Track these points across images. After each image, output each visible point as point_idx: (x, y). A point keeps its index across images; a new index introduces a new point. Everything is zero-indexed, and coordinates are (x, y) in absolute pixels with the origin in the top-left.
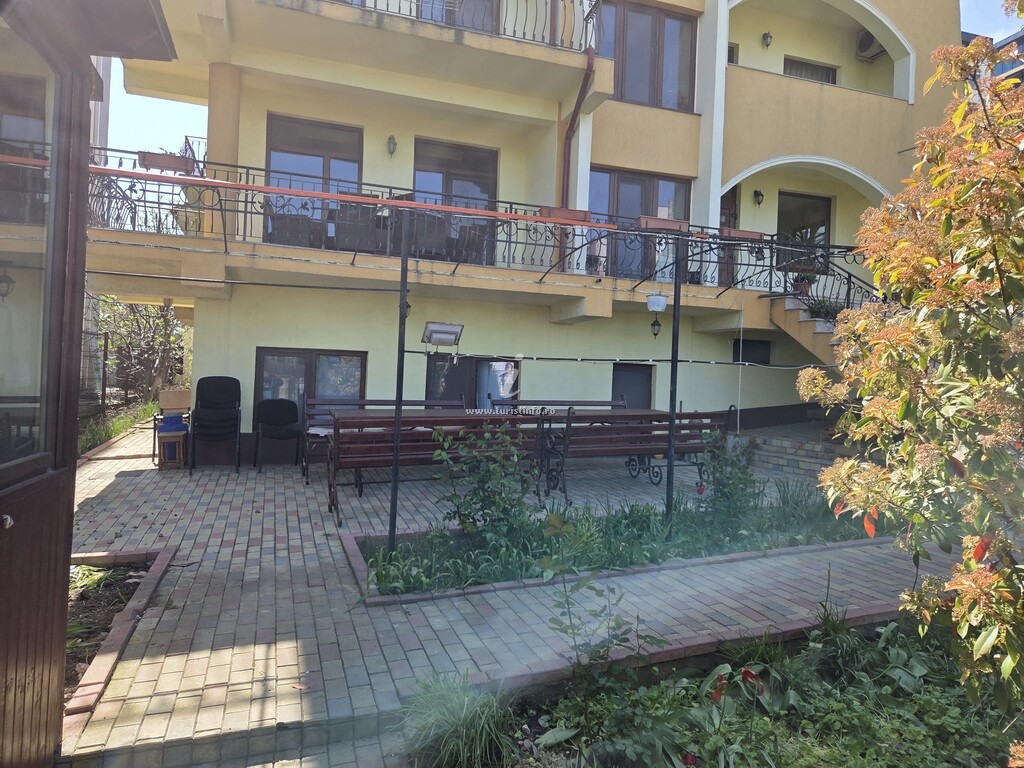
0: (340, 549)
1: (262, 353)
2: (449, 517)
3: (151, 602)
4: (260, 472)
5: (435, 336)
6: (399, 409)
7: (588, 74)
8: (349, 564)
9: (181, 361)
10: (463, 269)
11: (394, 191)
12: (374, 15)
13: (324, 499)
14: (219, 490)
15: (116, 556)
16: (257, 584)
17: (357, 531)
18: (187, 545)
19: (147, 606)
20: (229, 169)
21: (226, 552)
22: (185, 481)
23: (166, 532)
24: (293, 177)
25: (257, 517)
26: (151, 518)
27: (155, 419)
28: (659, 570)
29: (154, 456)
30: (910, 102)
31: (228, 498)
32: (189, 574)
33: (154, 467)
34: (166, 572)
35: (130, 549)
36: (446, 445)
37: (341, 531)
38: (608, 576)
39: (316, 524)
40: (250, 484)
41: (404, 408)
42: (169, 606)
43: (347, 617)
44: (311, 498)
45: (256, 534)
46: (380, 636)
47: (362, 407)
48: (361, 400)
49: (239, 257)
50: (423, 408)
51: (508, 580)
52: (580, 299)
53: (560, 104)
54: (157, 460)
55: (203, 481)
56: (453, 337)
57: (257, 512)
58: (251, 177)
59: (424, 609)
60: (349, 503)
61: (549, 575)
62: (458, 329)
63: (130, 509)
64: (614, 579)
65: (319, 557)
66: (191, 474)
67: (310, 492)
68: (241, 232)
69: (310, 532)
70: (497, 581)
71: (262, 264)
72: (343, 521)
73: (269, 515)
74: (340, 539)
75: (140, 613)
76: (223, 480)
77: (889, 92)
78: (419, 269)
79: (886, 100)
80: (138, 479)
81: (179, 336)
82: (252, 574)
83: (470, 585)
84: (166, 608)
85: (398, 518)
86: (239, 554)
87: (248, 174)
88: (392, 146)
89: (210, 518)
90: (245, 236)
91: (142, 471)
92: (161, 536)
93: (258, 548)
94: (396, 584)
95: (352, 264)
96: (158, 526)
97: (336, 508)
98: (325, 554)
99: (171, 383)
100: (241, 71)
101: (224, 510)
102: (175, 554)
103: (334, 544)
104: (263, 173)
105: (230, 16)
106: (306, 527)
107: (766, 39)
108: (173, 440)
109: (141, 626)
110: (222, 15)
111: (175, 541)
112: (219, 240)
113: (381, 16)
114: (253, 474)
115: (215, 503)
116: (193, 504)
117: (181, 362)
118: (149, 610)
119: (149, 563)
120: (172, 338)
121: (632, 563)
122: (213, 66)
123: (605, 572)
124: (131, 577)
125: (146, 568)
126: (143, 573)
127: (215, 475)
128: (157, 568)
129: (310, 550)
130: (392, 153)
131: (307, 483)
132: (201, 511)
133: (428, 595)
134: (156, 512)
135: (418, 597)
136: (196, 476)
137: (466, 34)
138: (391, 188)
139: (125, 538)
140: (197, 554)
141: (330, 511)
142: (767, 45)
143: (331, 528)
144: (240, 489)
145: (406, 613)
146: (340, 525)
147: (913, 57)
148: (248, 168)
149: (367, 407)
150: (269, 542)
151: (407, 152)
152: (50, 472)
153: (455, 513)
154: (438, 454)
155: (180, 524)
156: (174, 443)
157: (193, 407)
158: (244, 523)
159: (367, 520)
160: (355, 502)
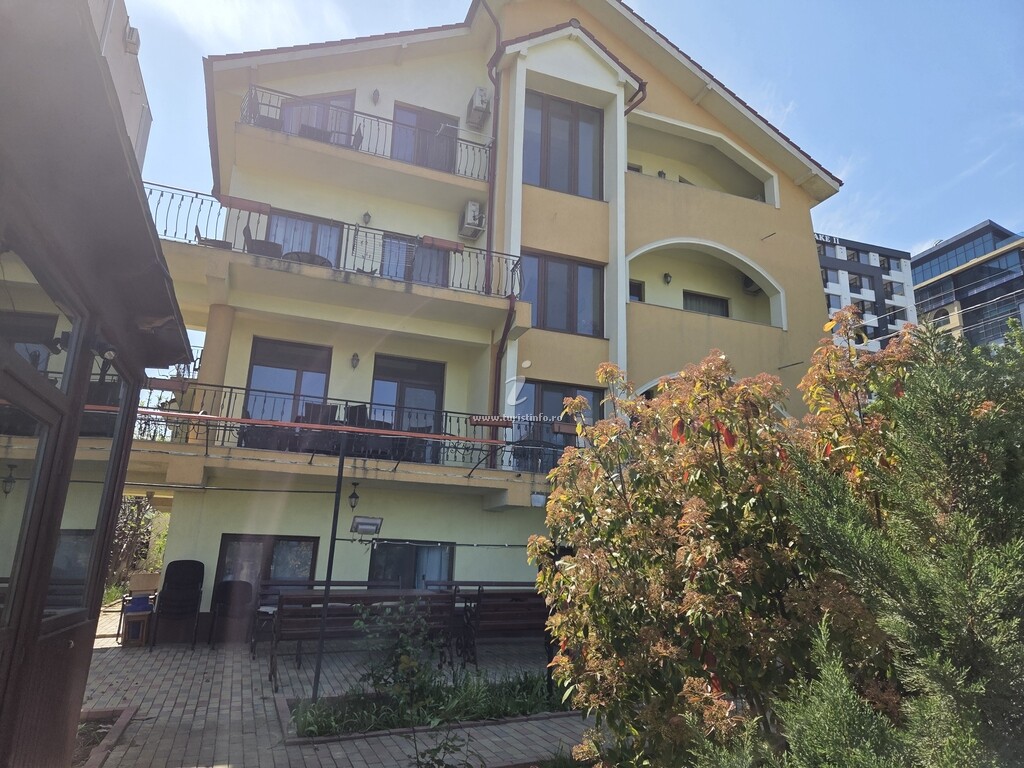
0: (273, 708)
1: (228, 540)
2: (364, 678)
3: (119, 741)
4: (213, 649)
5: (360, 527)
6: (327, 589)
7: (511, 314)
8: (278, 718)
9: (147, 545)
10: (403, 466)
11: (349, 404)
12: (343, 273)
13: (266, 670)
14: (175, 664)
15: (89, 713)
16: (203, 732)
17: (290, 695)
18: (145, 707)
19: (116, 744)
20: (216, 388)
21: (178, 712)
22: (145, 657)
23: (129, 695)
24: (269, 394)
25: (207, 685)
26: (115, 686)
27: (124, 600)
28: (527, 720)
29: (118, 635)
30: (785, 329)
31: (182, 670)
32: (147, 725)
33: (117, 645)
34: (129, 723)
35: (100, 708)
36: (364, 616)
37: (276, 695)
38: (484, 725)
39: (256, 690)
40: (204, 659)
41: (332, 588)
42: (133, 744)
43: (269, 752)
44: (255, 670)
45: (204, 697)
46: (292, 762)
47: (311, 587)
48: (311, 582)
49: (216, 459)
50: (366, 588)
51: (404, 727)
52: (504, 490)
53: (493, 332)
54: (120, 640)
55: (161, 657)
56: (374, 528)
57: (208, 681)
58: (233, 395)
59: (331, 747)
60: (286, 673)
61: (435, 723)
62: (379, 522)
63: (98, 678)
64: (488, 727)
65: (254, 714)
66: (151, 651)
67: (255, 666)
68: (220, 439)
69: (250, 696)
70: (393, 727)
71: (234, 464)
72: (280, 688)
73: (217, 683)
74: (275, 701)
75: (111, 748)
76: (180, 655)
77: (767, 321)
78: (367, 466)
79: (764, 328)
80: (104, 655)
81: (148, 521)
82: (199, 725)
83: (370, 730)
84: (131, 746)
85: (322, 675)
86: (189, 712)
87: (231, 393)
88: (355, 361)
89: (166, 686)
90: (223, 441)
91: (107, 649)
92: (125, 699)
93: (205, 708)
94: (311, 728)
95: (310, 463)
96: (122, 691)
97: (275, 676)
98: (261, 712)
99: (134, 567)
100: (235, 309)
101: (179, 680)
102: (137, 711)
103: (269, 706)
104: (244, 391)
105: (231, 275)
106: (247, 693)
107: (667, 278)
108: (139, 619)
109: (112, 756)
110: (225, 276)
111: (137, 702)
112: (202, 445)
113: (348, 274)
114: (206, 651)
115: (171, 674)
116: (152, 675)
117: (147, 547)
118: (117, 747)
119: (114, 719)
120: (143, 523)
121: (506, 714)
122: (214, 307)
123: (482, 722)
124: (101, 728)
125: (113, 723)
126: (110, 726)
127: (173, 652)
128: (122, 721)
129: (248, 708)
130: (354, 366)
131: (254, 658)
132: (158, 681)
133: (336, 737)
134: (121, 681)
135: (328, 738)
136: (155, 653)
137: (414, 286)
138: (347, 401)
139: (95, 700)
140: (154, 712)
141: (270, 680)
142: (668, 283)
143: (268, 693)
144: (194, 663)
145: (316, 749)
146: (276, 690)
147: (782, 294)
148: (232, 388)
149: (316, 588)
150: (214, 704)
151: (368, 365)
152: (88, 621)
153: (369, 675)
154: (359, 624)
155: (140, 690)
156: (139, 623)
157: (160, 588)
158: (195, 690)
159: (300, 687)
160: (293, 673)
